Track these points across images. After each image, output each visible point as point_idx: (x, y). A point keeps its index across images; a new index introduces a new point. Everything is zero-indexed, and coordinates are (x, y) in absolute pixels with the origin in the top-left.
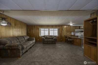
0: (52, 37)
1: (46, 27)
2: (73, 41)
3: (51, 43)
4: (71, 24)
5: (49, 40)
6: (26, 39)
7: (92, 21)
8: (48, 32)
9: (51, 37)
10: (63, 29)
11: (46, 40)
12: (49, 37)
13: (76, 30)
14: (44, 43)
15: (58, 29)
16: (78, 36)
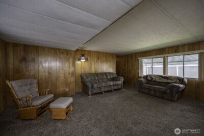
1: (156, 55)
5: (153, 86)
6: (109, 77)
8: (162, 66)
9: (165, 81)
11: (146, 85)
15: (200, 54)
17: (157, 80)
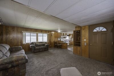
0: (43, 44)
2: (61, 45)
3: (43, 50)
4: (59, 31)
5: (41, 47)
7: (76, 32)
9: (41, 44)
10: (52, 35)
11: (37, 47)
12: (40, 44)
13: (62, 36)
14: (35, 51)
15: (48, 34)
16: (63, 41)
17: (38, 44)
